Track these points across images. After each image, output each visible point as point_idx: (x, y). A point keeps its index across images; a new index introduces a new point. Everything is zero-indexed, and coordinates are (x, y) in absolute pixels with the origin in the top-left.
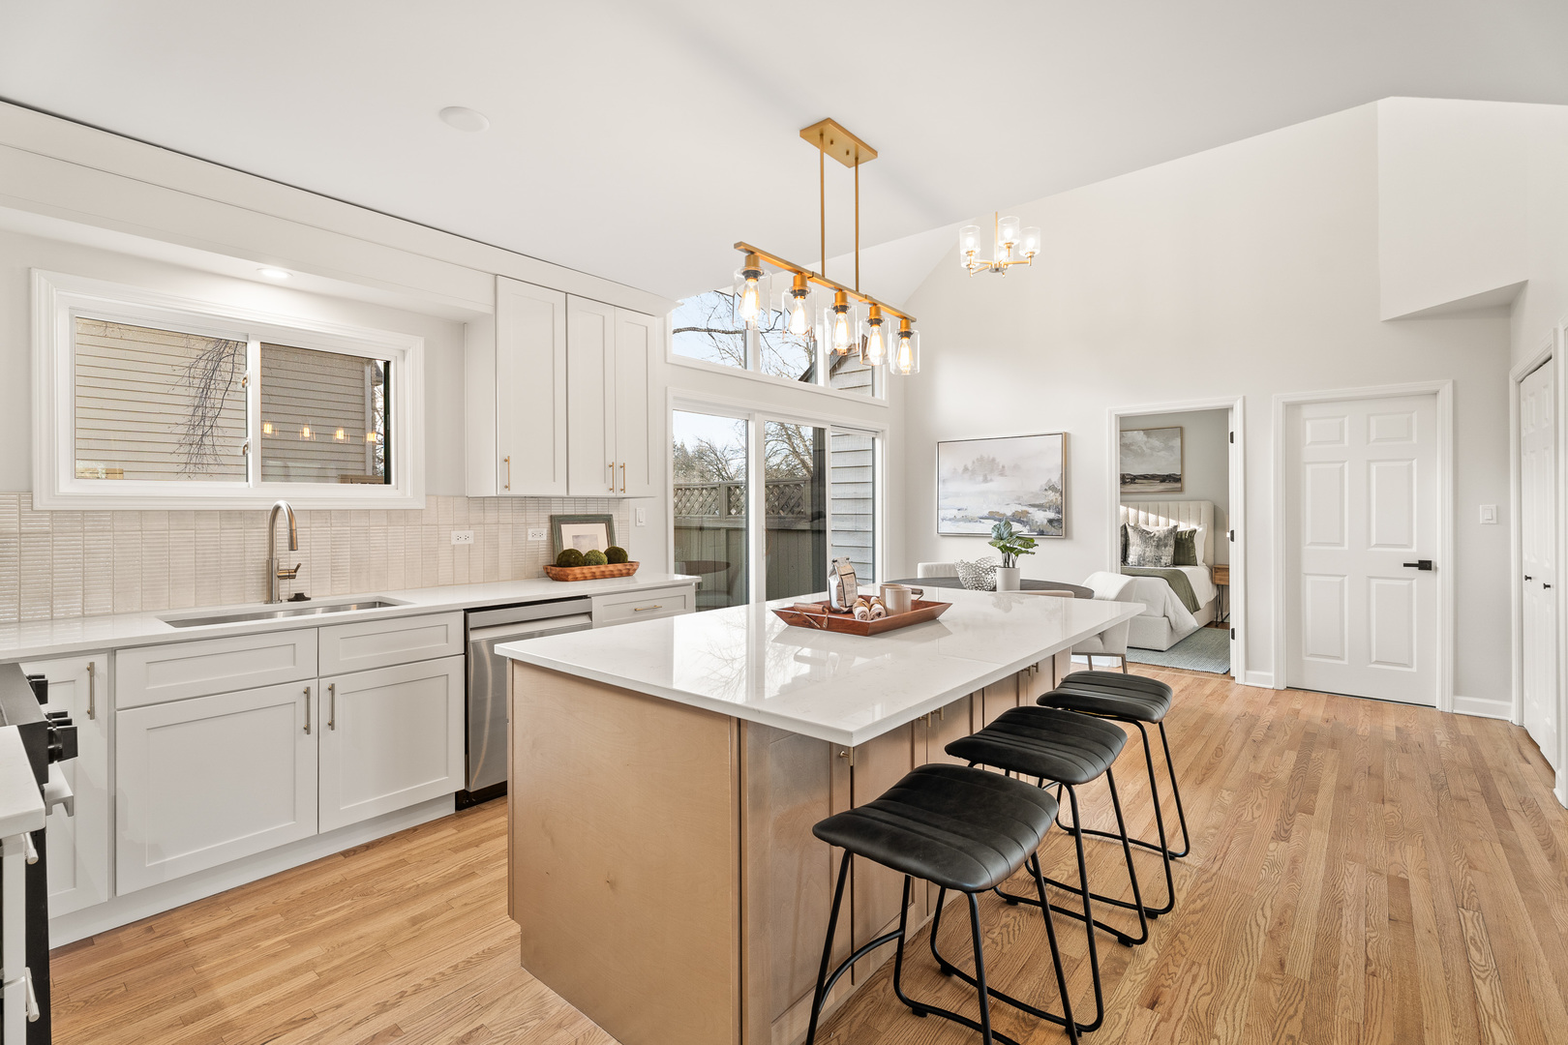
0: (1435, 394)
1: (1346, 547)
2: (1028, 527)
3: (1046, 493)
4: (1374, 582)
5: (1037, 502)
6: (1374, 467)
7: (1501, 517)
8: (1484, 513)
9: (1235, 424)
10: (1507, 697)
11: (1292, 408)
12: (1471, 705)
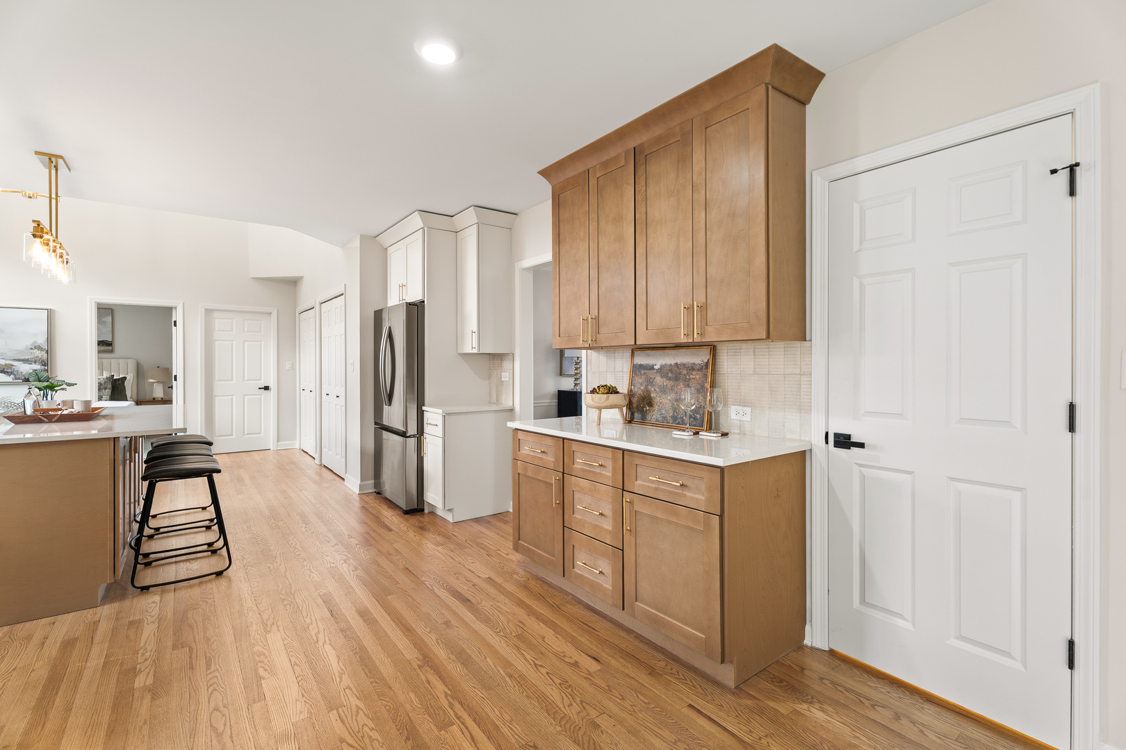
0: (270, 314)
1: (234, 382)
2: (12, 376)
3: (32, 351)
4: (246, 397)
5: (23, 358)
6: (246, 343)
7: (293, 367)
8: (288, 366)
9: (178, 316)
10: (296, 440)
11: (209, 312)
12: (284, 444)
